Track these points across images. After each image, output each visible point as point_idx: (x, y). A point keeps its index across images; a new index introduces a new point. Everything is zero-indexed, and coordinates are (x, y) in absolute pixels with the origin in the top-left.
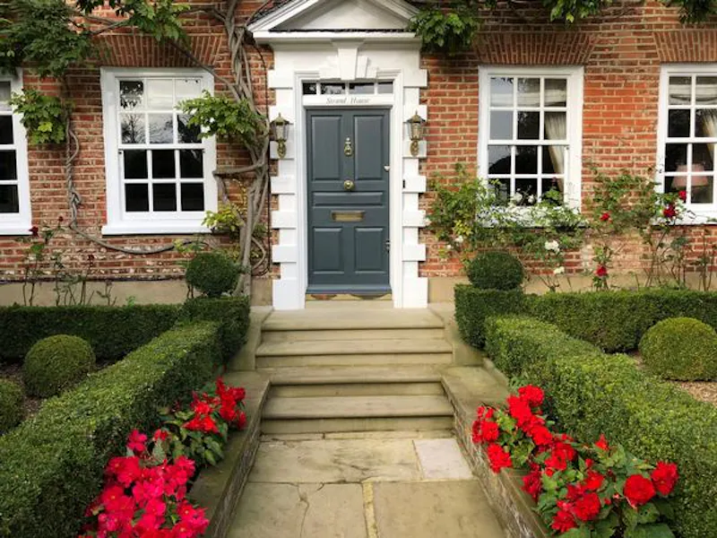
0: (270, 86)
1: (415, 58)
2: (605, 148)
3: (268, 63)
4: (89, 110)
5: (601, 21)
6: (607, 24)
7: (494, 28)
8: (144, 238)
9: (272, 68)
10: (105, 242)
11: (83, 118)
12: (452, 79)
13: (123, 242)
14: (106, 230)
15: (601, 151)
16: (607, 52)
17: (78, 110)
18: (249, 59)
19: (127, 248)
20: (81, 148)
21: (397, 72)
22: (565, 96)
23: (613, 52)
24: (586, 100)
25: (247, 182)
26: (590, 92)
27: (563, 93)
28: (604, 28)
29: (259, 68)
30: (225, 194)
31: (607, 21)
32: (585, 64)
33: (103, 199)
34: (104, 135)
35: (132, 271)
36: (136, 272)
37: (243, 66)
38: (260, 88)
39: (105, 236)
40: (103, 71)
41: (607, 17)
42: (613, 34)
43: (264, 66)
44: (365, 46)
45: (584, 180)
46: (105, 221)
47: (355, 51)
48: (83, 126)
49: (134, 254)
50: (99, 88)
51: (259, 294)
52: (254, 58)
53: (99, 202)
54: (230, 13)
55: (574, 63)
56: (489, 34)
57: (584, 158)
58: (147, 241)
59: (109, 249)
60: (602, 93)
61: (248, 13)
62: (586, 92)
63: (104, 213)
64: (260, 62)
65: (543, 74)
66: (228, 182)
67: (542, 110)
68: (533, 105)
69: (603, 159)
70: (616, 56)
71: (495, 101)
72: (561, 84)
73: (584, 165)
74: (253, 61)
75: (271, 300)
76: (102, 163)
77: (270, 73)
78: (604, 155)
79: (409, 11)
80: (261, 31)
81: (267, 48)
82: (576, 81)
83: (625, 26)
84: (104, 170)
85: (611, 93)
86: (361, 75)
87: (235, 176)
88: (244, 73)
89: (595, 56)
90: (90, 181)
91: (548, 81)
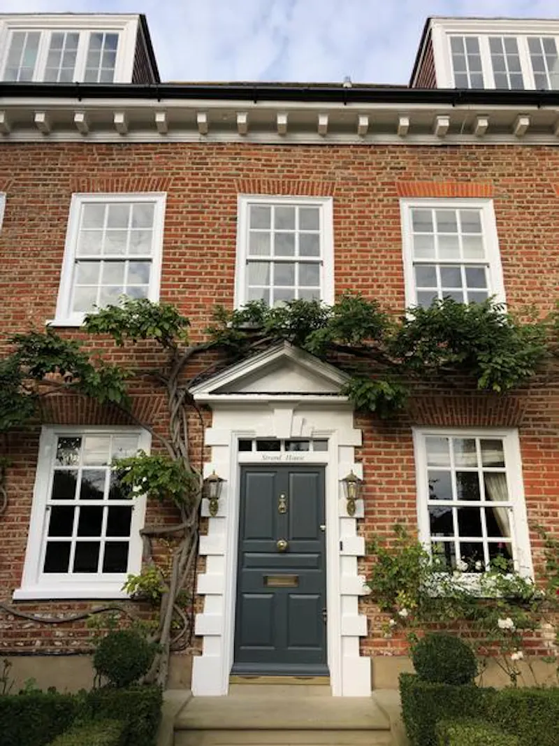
0: (207, 443)
1: (349, 418)
2: (550, 511)
3: (206, 422)
4: (24, 466)
5: (528, 388)
6: (534, 390)
7: (426, 392)
8: (58, 604)
9: (210, 426)
10: (15, 608)
11: (15, 474)
12: (385, 439)
13: (35, 608)
14: (18, 594)
15: (547, 514)
16: (538, 415)
17: (13, 466)
18: (189, 417)
19: (38, 616)
20: (8, 504)
21: (332, 432)
22: (503, 457)
23: (545, 415)
24: (524, 461)
25: (174, 542)
26: (528, 453)
27: (500, 453)
28: (532, 394)
29: (198, 426)
30: (150, 555)
31: (534, 387)
32: (519, 427)
33: (21, 559)
34: (34, 491)
35: (38, 643)
36: (42, 644)
37: (182, 424)
38: (196, 445)
39: (16, 601)
40: (44, 428)
41: (534, 384)
42: (541, 399)
43: (202, 424)
44: (299, 407)
45: (533, 544)
46: (19, 584)
47: (291, 411)
48: (15, 482)
49: (43, 622)
50: (37, 444)
51: (177, 675)
52: (193, 418)
53: (17, 562)
54: (172, 378)
55: (508, 425)
56: (421, 398)
57: (530, 521)
58: (60, 608)
59: (17, 617)
60: (540, 454)
61: (190, 376)
62: (523, 453)
63: (19, 575)
64: (198, 421)
65: (478, 435)
66: (154, 541)
67: (481, 470)
68: (468, 466)
69: (550, 522)
70: (549, 419)
71: (431, 461)
72: (498, 445)
73: (531, 529)
74: (191, 420)
75: (190, 683)
76: (28, 519)
77: (207, 431)
78: (550, 518)
79: (341, 377)
80: (201, 393)
81: (207, 408)
82: (512, 443)
83: (553, 393)
84: (28, 528)
85: (548, 454)
86: (296, 434)
87: (163, 535)
88: (182, 431)
89: (527, 419)
90: (11, 539)
91: (482, 442)
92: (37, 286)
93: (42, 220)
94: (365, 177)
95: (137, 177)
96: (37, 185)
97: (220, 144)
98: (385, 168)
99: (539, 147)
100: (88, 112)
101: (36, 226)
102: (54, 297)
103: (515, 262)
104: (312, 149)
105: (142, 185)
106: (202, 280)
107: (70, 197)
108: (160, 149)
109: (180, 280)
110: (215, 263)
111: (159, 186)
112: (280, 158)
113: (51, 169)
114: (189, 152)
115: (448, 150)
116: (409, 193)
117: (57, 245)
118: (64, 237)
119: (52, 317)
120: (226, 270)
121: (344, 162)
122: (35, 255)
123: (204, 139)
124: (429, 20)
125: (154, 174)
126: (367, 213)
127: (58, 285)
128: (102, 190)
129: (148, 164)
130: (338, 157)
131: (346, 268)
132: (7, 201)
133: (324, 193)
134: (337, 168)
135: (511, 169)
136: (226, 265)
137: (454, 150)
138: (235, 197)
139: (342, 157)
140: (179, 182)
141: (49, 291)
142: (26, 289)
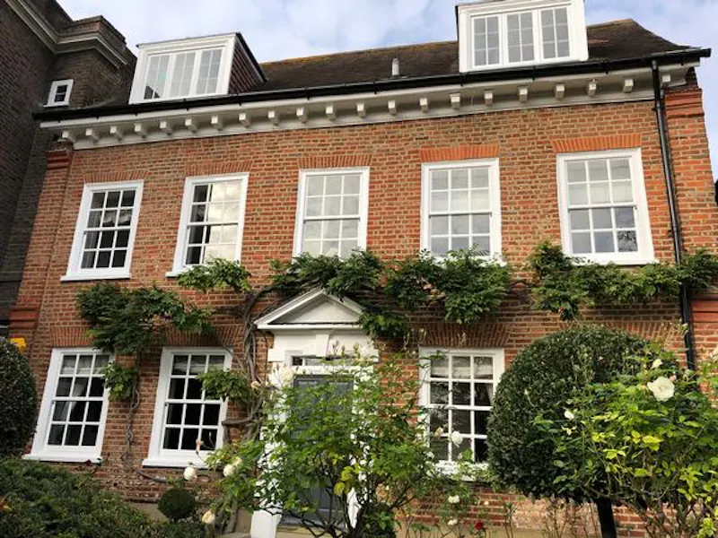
0: (269, 360)
3: (270, 344)
4: (151, 375)
5: (514, 315)
6: (518, 317)
7: (430, 319)
8: (169, 470)
9: (272, 347)
10: (144, 471)
11: (147, 380)
13: (155, 472)
14: (146, 462)
16: (521, 338)
17: (145, 375)
18: (257, 341)
19: (157, 477)
20: (141, 401)
22: (492, 371)
23: (526, 338)
25: (244, 431)
27: (489, 367)
28: (517, 320)
29: (264, 347)
30: (228, 438)
31: (518, 315)
32: (505, 347)
33: (148, 438)
34: (157, 393)
37: (251, 347)
38: (261, 361)
39: (144, 467)
40: (164, 350)
41: (519, 312)
42: (525, 325)
43: (267, 346)
44: (333, 333)
46: (146, 456)
47: (327, 336)
48: (145, 386)
49: (161, 482)
50: (159, 360)
51: (242, 523)
52: (260, 341)
53: (146, 441)
54: (247, 311)
55: (496, 345)
56: (427, 324)
58: (171, 473)
59: (145, 477)
61: (259, 310)
63: (147, 450)
64: (264, 343)
65: (472, 353)
66: (232, 430)
67: (472, 381)
68: (465, 378)
71: (434, 374)
72: (489, 361)
74: (260, 343)
75: (250, 528)
76: (152, 412)
77: (270, 351)
80: (263, 324)
81: (270, 334)
82: (499, 360)
83: (535, 319)
84: (152, 418)
86: (332, 352)
87: (236, 426)
88: (251, 350)
89: (511, 341)
90: (142, 425)
91: (475, 358)
92: (162, 247)
93: (166, 198)
94: (396, 148)
95: (229, 161)
96: (163, 173)
97: (288, 131)
98: (411, 139)
99: (542, 110)
100: (194, 117)
101: (162, 203)
102: (172, 255)
103: (513, 210)
104: (356, 128)
105: (232, 168)
106: (270, 238)
107: (184, 180)
108: (246, 138)
109: (256, 238)
110: (280, 224)
111: (244, 168)
112: (331, 139)
113: (173, 160)
114: (265, 139)
115: (464, 119)
116: (429, 158)
117: (175, 217)
118: (179, 210)
119: (171, 270)
120: (288, 230)
121: (380, 138)
122: (162, 225)
123: (276, 129)
124: (457, 7)
125: (242, 159)
126: (395, 178)
127: (174, 246)
128: (206, 173)
129: (236, 151)
130: (376, 133)
131: (376, 223)
132: (145, 186)
133: (364, 164)
134: (374, 142)
135: (516, 131)
136: (288, 225)
137: (468, 118)
138: (297, 172)
139: (379, 133)
140: (258, 164)
141: (169, 251)
142: (154, 250)
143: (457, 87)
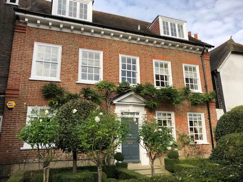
0: (115, 113)
1: (143, 108)
2: (180, 128)
3: (114, 108)
9: (115, 109)
12: (151, 113)
15: (179, 129)
16: (178, 109)
21: (140, 111)
22: (171, 117)
23: (179, 109)
24: (175, 118)
26: (176, 117)
32: (174, 111)
35: (81, 157)
36: (82, 158)
38: (112, 113)
42: (179, 106)
43: (113, 108)
44: (134, 106)
45: (176, 135)
52: (111, 107)
55: (172, 111)
57: (176, 130)
60: (178, 117)
62: (175, 117)
65: (167, 113)
67: (167, 120)
68: (165, 119)
69: (179, 130)
70: (180, 110)
71: (159, 118)
72: (170, 115)
73: (176, 132)
78: (180, 130)
81: (114, 104)
82: (173, 114)
85: (179, 117)
86: (134, 112)
89: (176, 110)
91: (168, 114)
92: (73, 72)
93: (72, 54)
94: (146, 53)
95: (96, 46)
96: (70, 45)
97: (115, 40)
98: (150, 51)
99: (179, 51)
101: (70, 56)
102: (77, 75)
103: (174, 76)
104: (135, 44)
105: (97, 49)
106: (112, 74)
107: (79, 49)
108: (101, 39)
109: (107, 74)
110: (115, 70)
111: (101, 49)
112: (128, 46)
113: (73, 41)
114: (108, 41)
115: (162, 49)
116: (155, 58)
117: (77, 62)
118: (78, 60)
119: (77, 80)
120: (117, 72)
121: (142, 49)
122: (71, 64)
123: (111, 39)
124: (158, 16)
125: (99, 46)
126: (146, 62)
127: (78, 72)
128: (87, 48)
129: (98, 43)
130: (140, 47)
131: (142, 74)
132: (62, 48)
133: (138, 56)
134: (140, 50)
135: (174, 55)
136: (117, 71)
137: (164, 49)
138: (119, 55)
139: (141, 47)
140: (106, 49)
141: (76, 74)
142: (70, 73)
143: (165, 40)
